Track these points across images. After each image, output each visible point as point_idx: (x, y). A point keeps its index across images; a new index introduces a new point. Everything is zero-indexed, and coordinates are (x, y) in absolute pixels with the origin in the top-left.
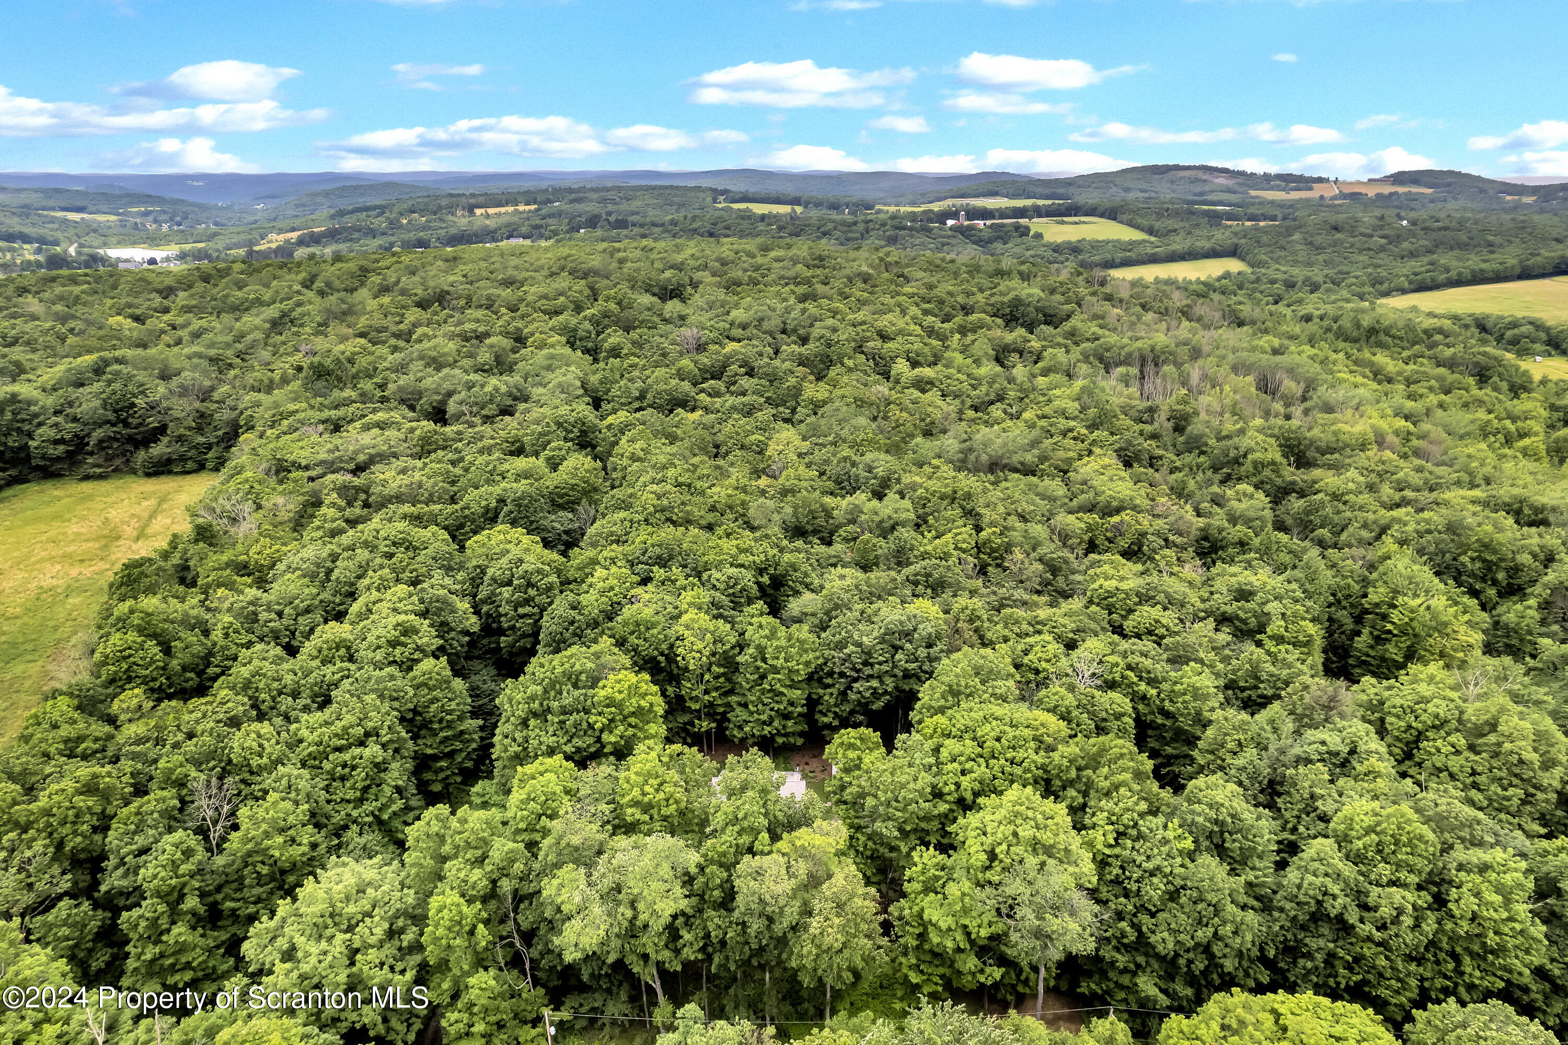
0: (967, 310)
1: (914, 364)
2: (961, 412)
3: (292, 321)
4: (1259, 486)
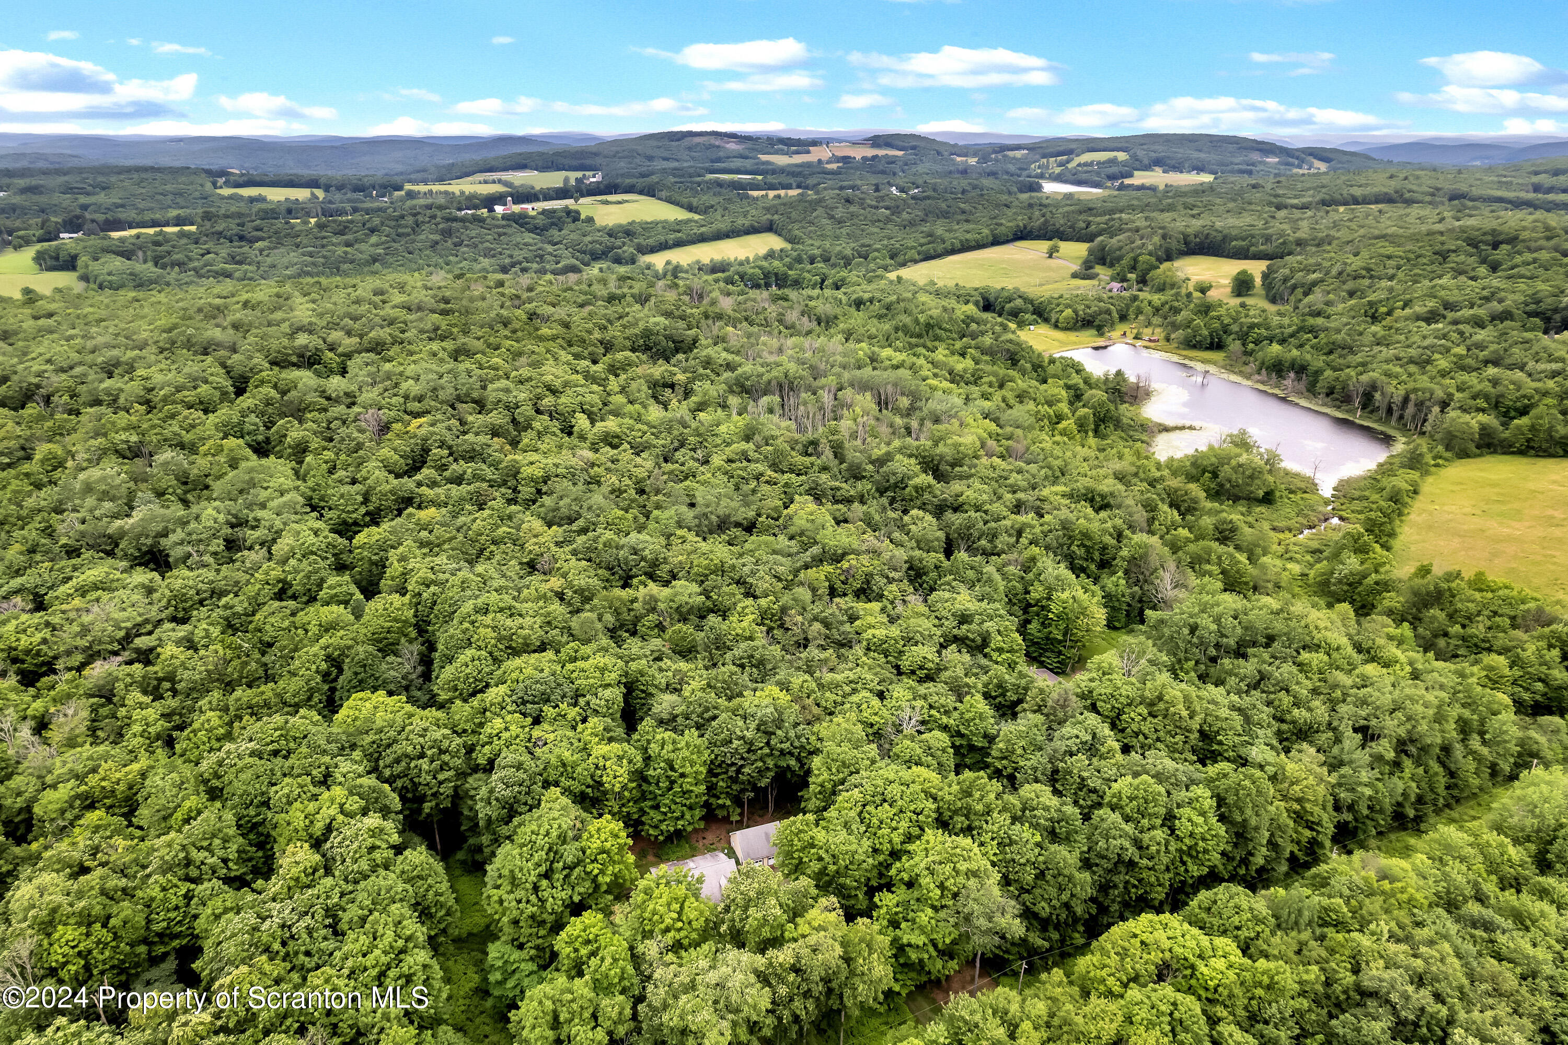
1: (590, 415)
4: (922, 507)
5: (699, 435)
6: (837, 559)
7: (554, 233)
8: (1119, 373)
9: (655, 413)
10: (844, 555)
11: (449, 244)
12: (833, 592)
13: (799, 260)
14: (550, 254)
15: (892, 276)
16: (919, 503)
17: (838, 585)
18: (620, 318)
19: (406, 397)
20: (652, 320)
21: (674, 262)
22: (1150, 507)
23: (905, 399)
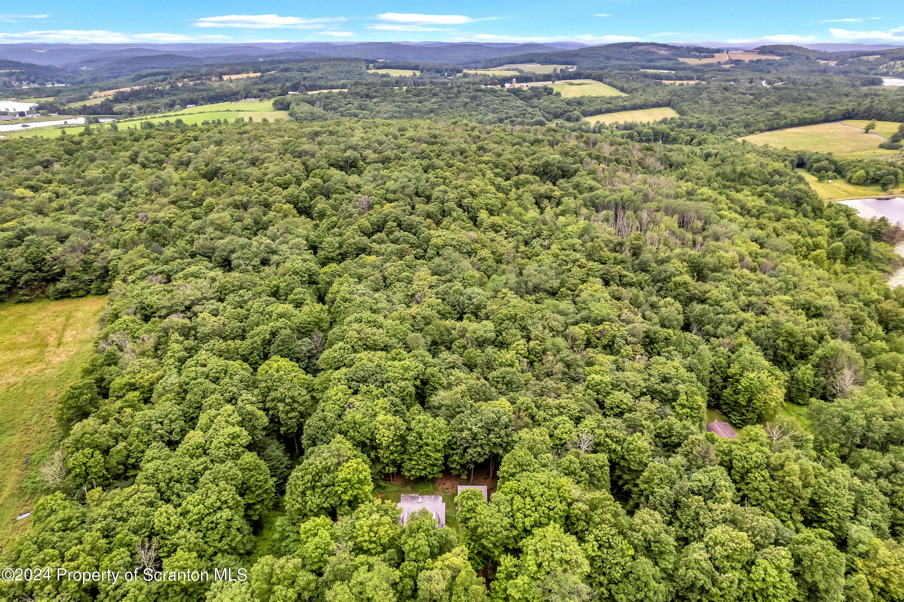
0: (519, 170)
1: (491, 213)
2: (517, 247)
3: (130, 193)
4: (675, 298)
5: (550, 231)
6: (598, 322)
7: (535, 101)
8: (883, 219)
9: (533, 213)
10: (602, 321)
11: (474, 105)
12: (588, 344)
13: (681, 125)
14: (530, 113)
15: (740, 140)
16: (675, 293)
17: (593, 339)
18: (534, 154)
19: (387, 190)
20: (552, 156)
21: (601, 122)
22: (857, 321)
23: (699, 222)
